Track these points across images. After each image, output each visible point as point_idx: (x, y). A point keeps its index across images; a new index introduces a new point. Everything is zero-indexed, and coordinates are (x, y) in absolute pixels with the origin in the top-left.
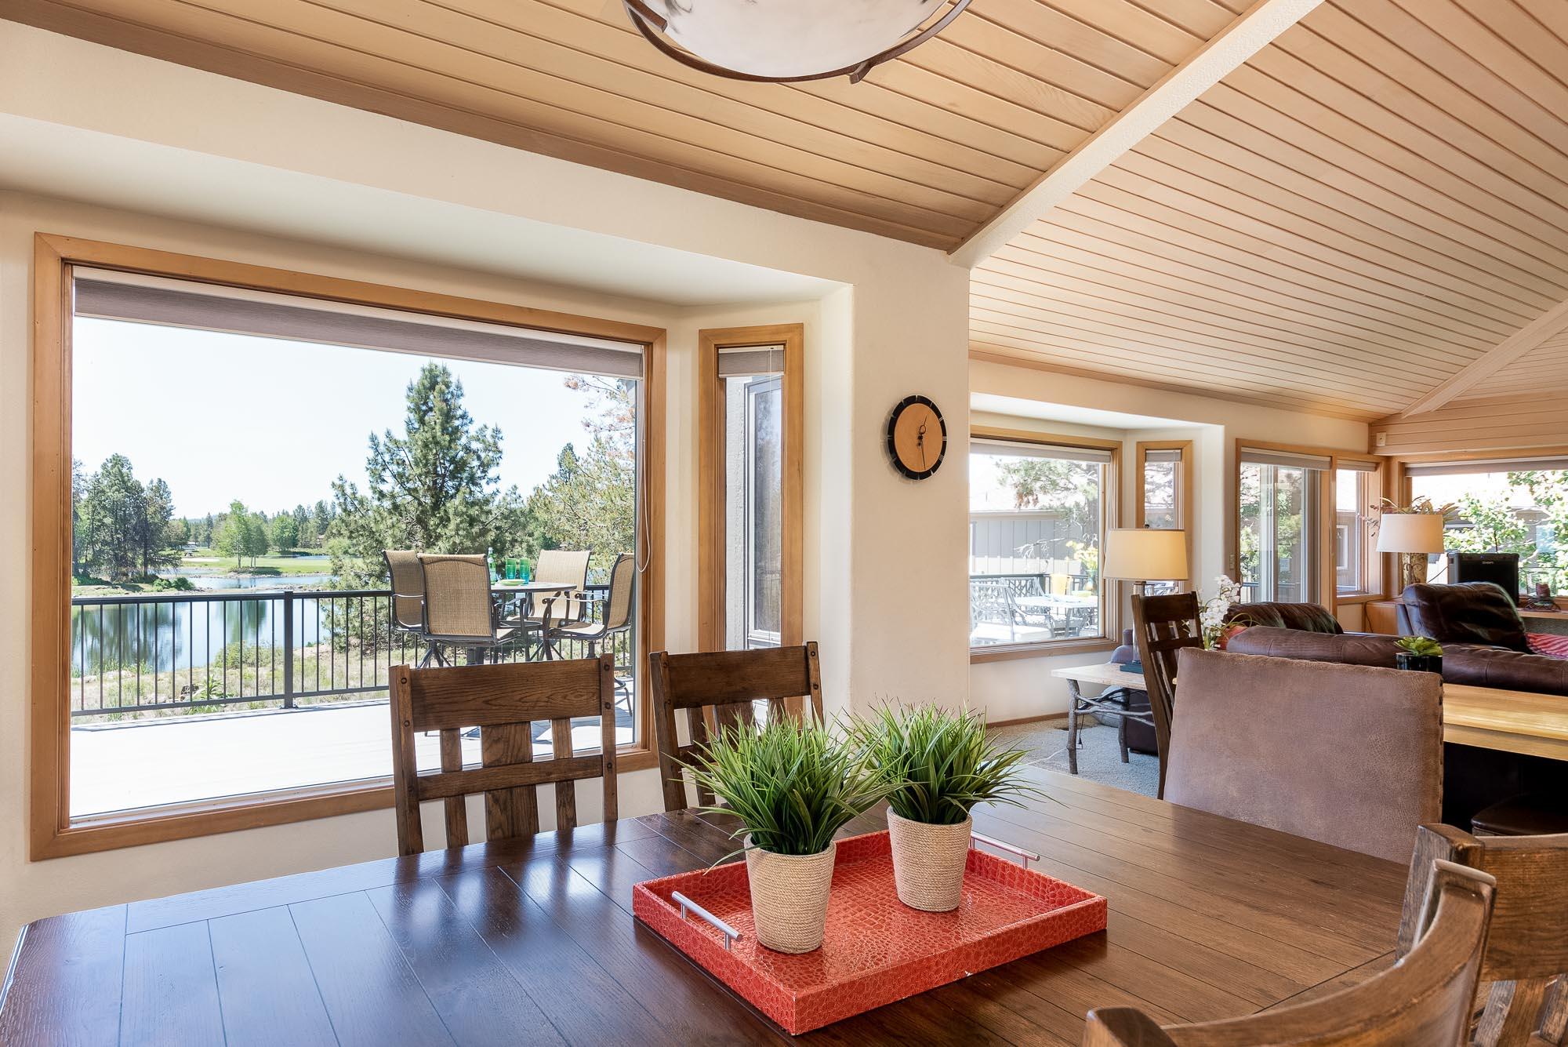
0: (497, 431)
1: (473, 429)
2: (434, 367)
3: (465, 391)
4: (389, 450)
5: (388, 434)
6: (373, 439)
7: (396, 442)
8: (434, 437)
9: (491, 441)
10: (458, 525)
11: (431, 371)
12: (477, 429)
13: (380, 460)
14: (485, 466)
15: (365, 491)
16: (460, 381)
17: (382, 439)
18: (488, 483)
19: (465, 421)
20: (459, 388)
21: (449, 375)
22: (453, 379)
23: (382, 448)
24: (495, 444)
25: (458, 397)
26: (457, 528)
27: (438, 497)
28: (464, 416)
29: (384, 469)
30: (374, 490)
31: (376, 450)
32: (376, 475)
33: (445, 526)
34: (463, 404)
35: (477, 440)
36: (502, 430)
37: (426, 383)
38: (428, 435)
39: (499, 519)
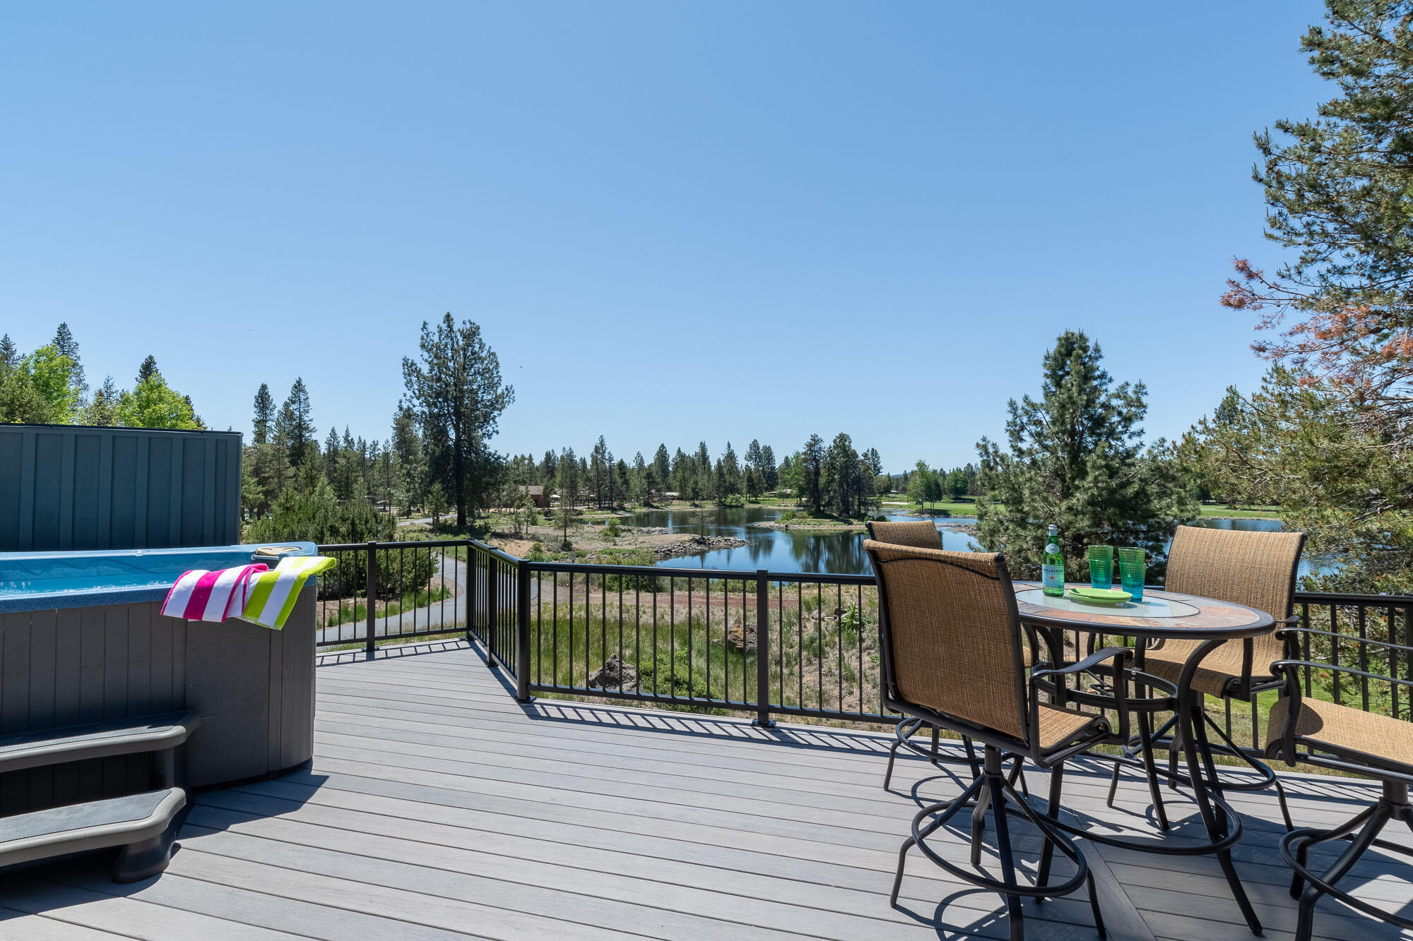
0: (1140, 388)
1: (1112, 388)
2: (1070, 335)
3: (1103, 353)
4: (1027, 413)
5: (1026, 399)
6: (1012, 404)
7: (1033, 404)
8: (1070, 398)
9: (1134, 396)
10: (1096, 478)
11: (1067, 339)
12: (1117, 387)
13: (1019, 422)
14: (1128, 420)
15: (1006, 449)
16: (1099, 343)
17: (1020, 403)
18: (1130, 437)
19: (1104, 380)
20: (1097, 350)
21: (1087, 340)
22: (1091, 344)
23: (1020, 412)
24: (1138, 400)
25: (1097, 359)
26: (1096, 480)
27: (1076, 452)
28: (1103, 376)
29: (1022, 429)
30: (1014, 448)
31: (1015, 414)
32: (1016, 435)
33: (1083, 478)
34: (1102, 365)
35: (1118, 396)
36: (1146, 385)
37: (1063, 350)
38: (1065, 396)
39: (1144, 471)
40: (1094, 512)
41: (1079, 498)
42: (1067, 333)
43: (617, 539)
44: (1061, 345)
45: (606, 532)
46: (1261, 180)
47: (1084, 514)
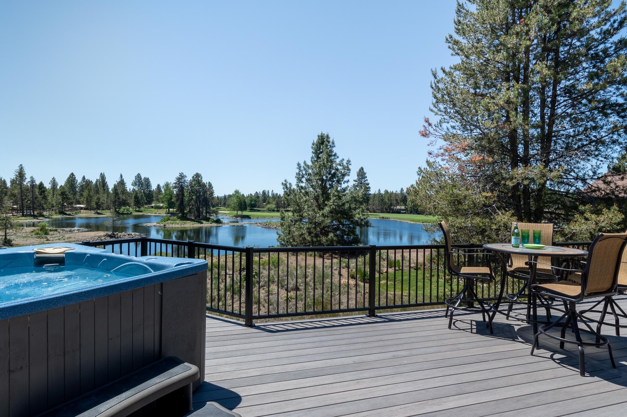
0: (349, 162)
1: (338, 161)
3: (336, 144)
4: (305, 169)
5: (305, 162)
6: (299, 164)
7: (308, 166)
8: (324, 164)
9: (346, 165)
10: (334, 200)
11: (322, 136)
12: (339, 160)
13: (301, 174)
14: (344, 175)
15: (294, 187)
16: (334, 140)
17: (302, 165)
18: (344, 183)
19: (335, 157)
20: (333, 143)
21: (329, 138)
22: (331, 140)
23: (302, 168)
24: (348, 167)
25: (333, 147)
27: (324, 189)
28: (335, 155)
29: (303, 177)
30: (298, 186)
31: (300, 169)
32: (300, 180)
33: (328, 201)
34: (335, 150)
35: (340, 165)
36: (351, 161)
37: (320, 141)
38: (322, 163)
39: (348, 198)
40: (332, 216)
41: (327, 209)
42: (322, 134)
43: (49, 237)
44: (319, 139)
45: (37, 231)
46: (433, 88)
47: (327, 217)
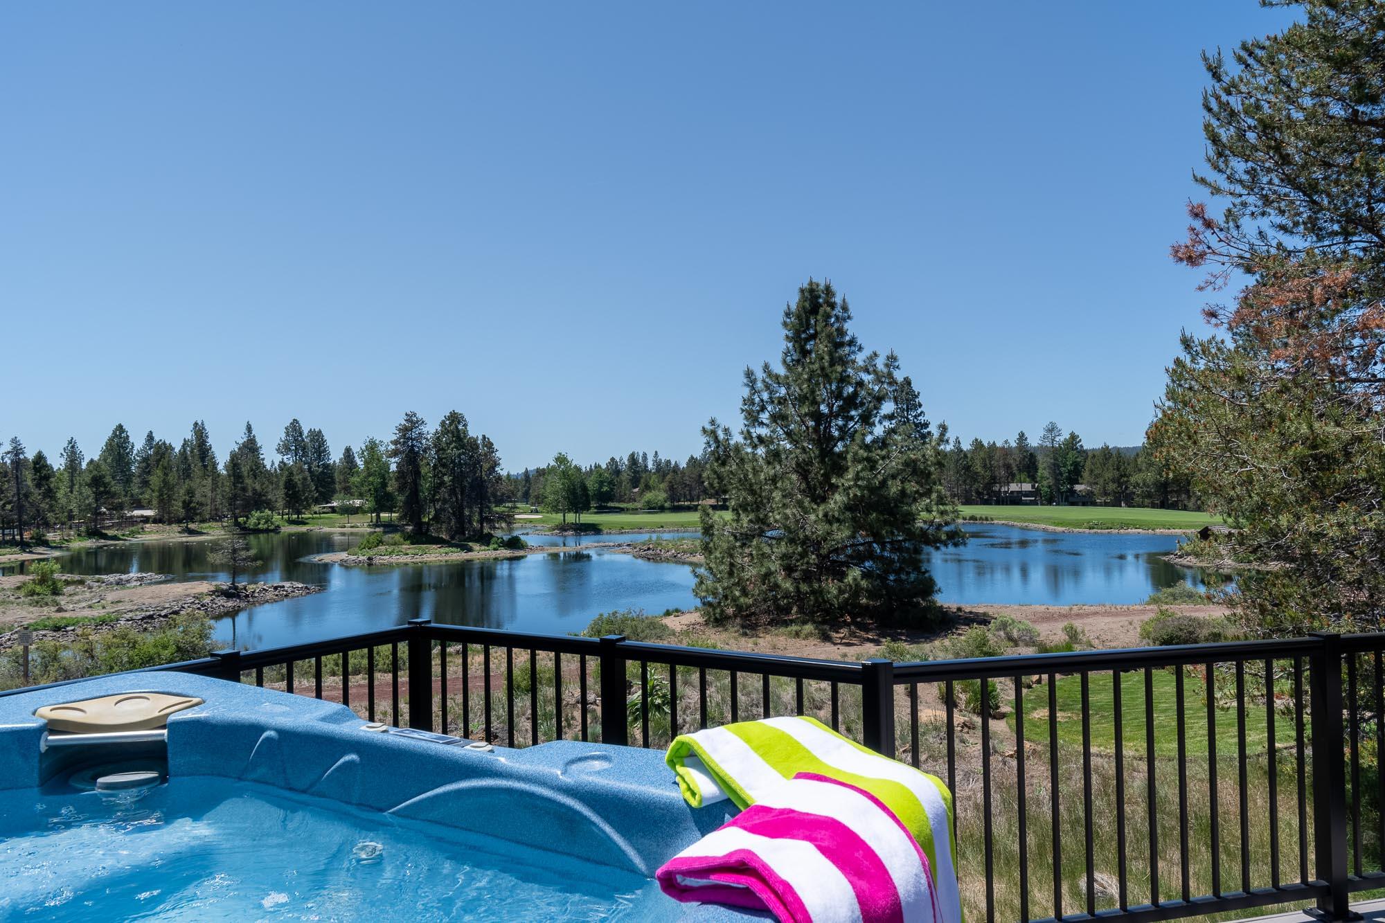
0: (890, 358)
1: (860, 358)
2: (815, 287)
3: (852, 311)
4: (767, 387)
5: (766, 368)
6: (749, 374)
7: (777, 377)
8: (823, 369)
9: (885, 370)
10: (858, 473)
11: (812, 291)
12: (864, 358)
13: (757, 400)
14: (879, 400)
15: (737, 438)
16: (846, 300)
17: (760, 375)
19: (853, 348)
20: (845, 309)
21: (833, 295)
22: (838, 300)
23: (759, 385)
24: (890, 375)
25: (844, 320)
26: (857, 477)
27: (824, 442)
28: (852, 342)
29: (763, 409)
30: (748, 436)
31: (752, 387)
32: (753, 419)
33: (840, 475)
34: (851, 328)
35: (867, 371)
36: (899, 357)
37: (807, 305)
38: (816, 366)
39: (894, 464)
40: (854, 519)
41: (837, 500)
42: (811, 283)
43: (62, 600)
44: (803, 299)
45: (31, 586)
47: (838, 520)
